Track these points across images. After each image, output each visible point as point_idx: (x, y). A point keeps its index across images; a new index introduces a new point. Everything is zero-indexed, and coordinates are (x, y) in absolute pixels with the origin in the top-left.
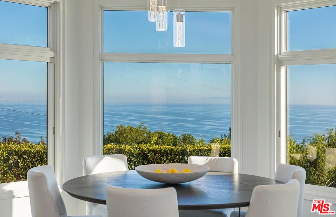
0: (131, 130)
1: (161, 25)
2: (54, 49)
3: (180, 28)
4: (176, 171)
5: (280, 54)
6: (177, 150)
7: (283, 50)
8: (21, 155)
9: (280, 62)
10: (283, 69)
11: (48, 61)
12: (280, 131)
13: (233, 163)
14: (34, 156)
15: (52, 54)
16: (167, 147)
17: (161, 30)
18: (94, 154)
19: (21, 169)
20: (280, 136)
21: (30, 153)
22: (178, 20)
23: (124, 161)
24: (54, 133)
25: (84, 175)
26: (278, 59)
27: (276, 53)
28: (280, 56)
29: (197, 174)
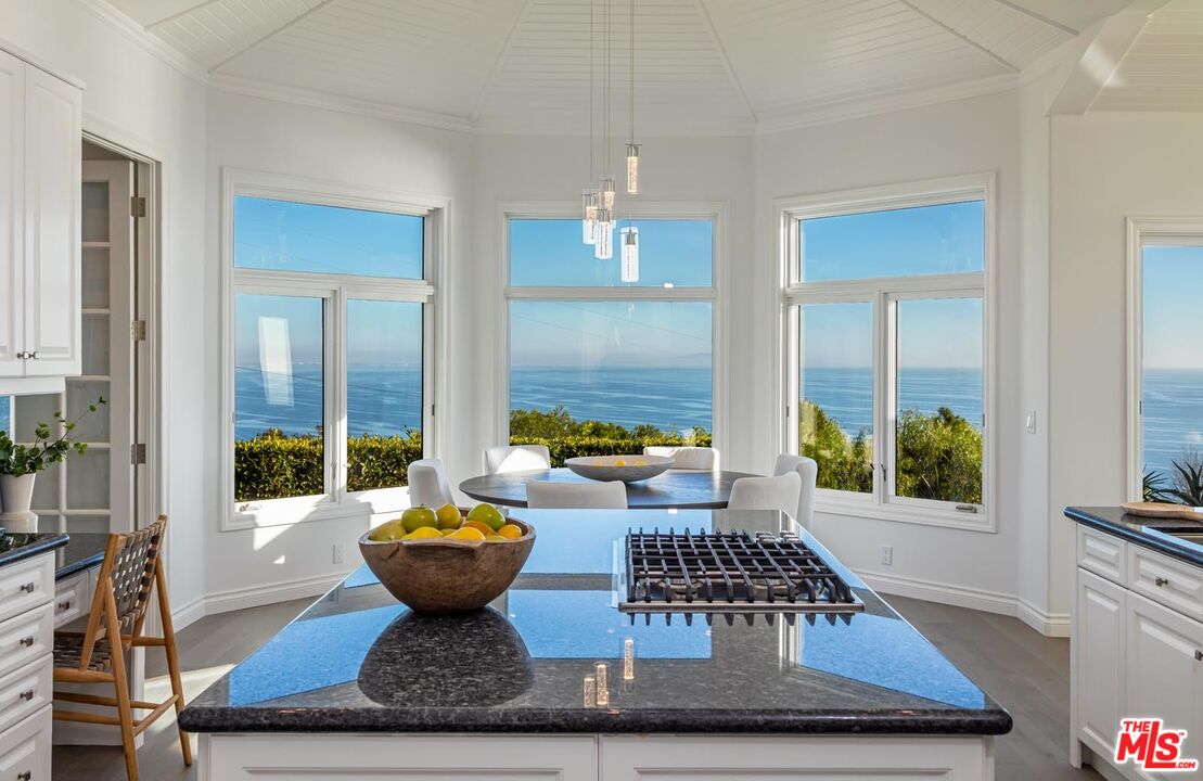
0: (539, 417)
1: (604, 249)
2: (434, 283)
3: (631, 255)
4: (625, 464)
5: (789, 286)
6: (626, 445)
7: (794, 280)
8: (365, 455)
9: (788, 300)
10: (794, 311)
11: (425, 301)
12: (788, 408)
13: (712, 455)
14: (387, 456)
15: (430, 290)
16: (610, 441)
17: (603, 257)
18: (496, 445)
19: (365, 478)
20: (788, 415)
21: (380, 451)
22: (628, 242)
23: (544, 455)
24: (433, 414)
25: (484, 474)
26: (785, 295)
27: (782, 286)
28: (788, 291)
29: (655, 467)
